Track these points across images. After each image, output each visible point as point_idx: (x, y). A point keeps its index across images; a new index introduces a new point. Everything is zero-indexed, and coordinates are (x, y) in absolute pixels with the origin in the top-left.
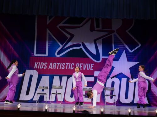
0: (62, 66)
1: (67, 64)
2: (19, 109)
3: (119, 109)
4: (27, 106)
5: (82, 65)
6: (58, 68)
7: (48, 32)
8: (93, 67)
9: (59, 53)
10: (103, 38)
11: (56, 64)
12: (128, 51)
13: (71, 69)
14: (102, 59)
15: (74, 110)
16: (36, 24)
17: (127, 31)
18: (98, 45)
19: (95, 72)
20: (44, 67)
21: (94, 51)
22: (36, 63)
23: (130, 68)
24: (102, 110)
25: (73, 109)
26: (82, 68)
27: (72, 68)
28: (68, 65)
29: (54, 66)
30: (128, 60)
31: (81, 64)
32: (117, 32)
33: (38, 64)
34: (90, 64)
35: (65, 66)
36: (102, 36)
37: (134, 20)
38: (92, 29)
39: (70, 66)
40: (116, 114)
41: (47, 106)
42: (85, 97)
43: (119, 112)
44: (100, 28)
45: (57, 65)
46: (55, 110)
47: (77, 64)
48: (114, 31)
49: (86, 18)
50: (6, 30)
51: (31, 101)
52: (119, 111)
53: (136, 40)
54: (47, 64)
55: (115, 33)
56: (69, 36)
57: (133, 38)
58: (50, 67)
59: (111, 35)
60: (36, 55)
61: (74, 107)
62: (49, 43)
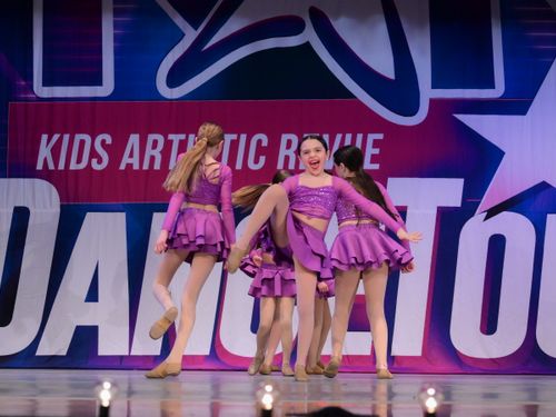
1: (228, 138)
3: (533, 392)
8: (377, 151)
9: (175, 78)
11: (160, 139)
13: (252, 166)
14: (433, 102)
15: (269, 407)
19: (391, 180)
20: (94, 161)
21: (382, 61)
22: (45, 137)
24: (432, 405)
27: (256, 162)
28: (235, 145)
29: (149, 152)
33: (60, 141)
34: (360, 136)
39: (246, 152)
41: (107, 385)
43: (533, 411)
45: (168, 144)
47: (285, 138)
52: (536, 407)
54: (109, 140)
58: (130, 160)
60: (42, 91)
61: (269, 388)
62: (119, 19)
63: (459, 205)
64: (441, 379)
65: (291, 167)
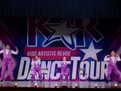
0: (47, 54)
1: (51, 52)
2: (16, 86)
3: (90, 84)
4: (22, 84)
5: (62, 53)
6: (44, 55)
7: (37, 29)
8: (70, 53)
11: (43, 52)
12: (95, 41)
13: (54, 55)
14: (77, 47)
15: (56, 86)
16: (28, 23)
17: (94, 27)
18: (73, 37)
19: (71, 57)
20: (34, 55)
21: (70, 42)
22: (28, 52)
23: (97, 54)
24: (76, 85)
26: (62, 54)
27: (55, 55)
28: (52, 53)
29: (41, 54)
30: (95, 48)
31: (61, 52)
32: (86, 28)
33: (30, 52)
34: (68, 52)
35: (50, 53)
36: (76, 31)
37: (98, 19)
38: (68, 26)
39: (53, 53)
40: (88, 87)
41: (36, 83)
43: (90, 86)
44: (74, 25)
45: (44, 53)
46: (43, 86)
47: (58, 52)
48: (84, 27)
49: (64, 18)
50: (7, 28)
51: (26, 80)
53: (100, 34)
54: (36, 52)
55: (85, 29)
56: (52, 32)
57: (98, 32)
58: (39, 54)
59: (82, 30)
60: (28, 46)
61: (56, 83)
62: (38, 37)
64: (77, 82)
65: (59, 55)
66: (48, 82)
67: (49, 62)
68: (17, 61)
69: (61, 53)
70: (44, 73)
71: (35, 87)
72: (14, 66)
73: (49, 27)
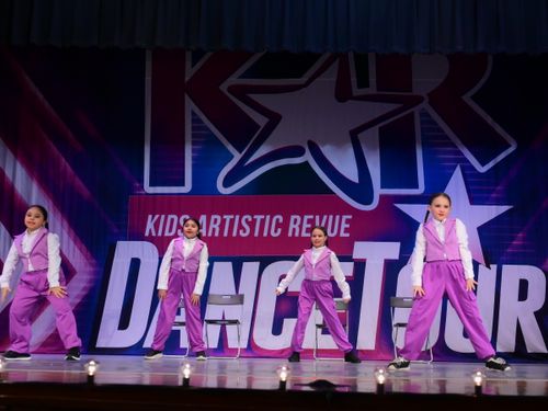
0: (241, 226)
1: (259, 218)
2: (91, 378)
3: (443, 372)
4: (123, 369)
5: (311, 221)
6: (225, 234)
7: (190, 106)
8: (348, 226)
10: (381, 125)
11: (219, 218)
12: (473, 168)
13: (273, 234)
14: (382, 197)
15: (284, 379)
16: (148, 79)
17: (467, 98)
18: (364, 150)
19: (356, 244)
20: (179, 231)
21: (350, 172)
22: (150, 217)
23: (479, 229)
24: (381, 379)
25: (278, 375)
27: (276, 231)
28: (263, 221)
29: (212, 226)
30: (473, 201)
31: (306, 217)
32: (430, 103)
33: (159, 219)
34: (338, 217)
35: (252, 224)
36: (377, 116)
37: (490, 58)
38: (343, 94)
39: (270, 225)
40: (435, 390)
41: (188, 366)
42: (323, 333)
43: (442, 384)
44: (372, 90)
45: (223, 221)
46: (221, 380)
47: (293, 217)
48: (419, 100)
49: (319, 55)
50: (47, 104)
51: (138, 350)
52: (444, 381)
53: (499, 129)
55: (425, 105)
56: (261, 121)
57: (489, 120)
59: (409, 111)
60: (149, 189)
61: (284, 368)
62: (195, 147)
63: (397, 257)
64: (384, 363)
65: (297, 234)
66: (246, 361)
67: (250, 269)
68: (94, 261)
69: (306, 226)
70: (226, 318)
71: (180, 383)
72: (82, 285)
73: (252, 96)
